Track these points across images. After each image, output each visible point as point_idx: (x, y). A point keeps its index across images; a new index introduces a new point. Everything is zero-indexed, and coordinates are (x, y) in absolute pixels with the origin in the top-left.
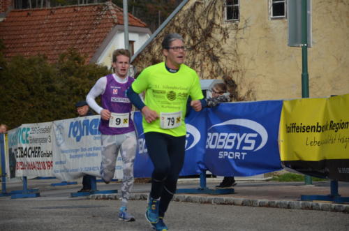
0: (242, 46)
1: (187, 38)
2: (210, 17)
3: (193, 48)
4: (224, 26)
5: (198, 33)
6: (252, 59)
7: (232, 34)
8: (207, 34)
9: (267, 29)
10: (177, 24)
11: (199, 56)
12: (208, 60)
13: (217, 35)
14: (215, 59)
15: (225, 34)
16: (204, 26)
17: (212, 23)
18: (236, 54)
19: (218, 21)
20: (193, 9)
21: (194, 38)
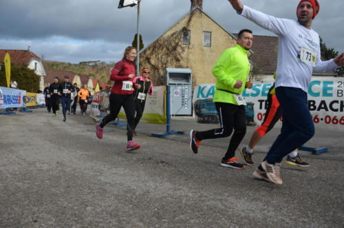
0: (191, 56)
1: (165, 49)
2: (177, 41)
3: (168, 54)
4: (183, 46)
5: (170, 48)
6: (195, 63)
7: (186, 50)
8: (175, 49)
9: (202, 50)
10: (159, 42)
11: (169, 59)
12: (174, 61)
13: (179, 50)
14: (178, 60)
15: (183, 50)
16: (173, 44)
17: (177, 44)
18: (187, 59)
19: (180, 44)
20: (172, 35)
21: (168, 49)
